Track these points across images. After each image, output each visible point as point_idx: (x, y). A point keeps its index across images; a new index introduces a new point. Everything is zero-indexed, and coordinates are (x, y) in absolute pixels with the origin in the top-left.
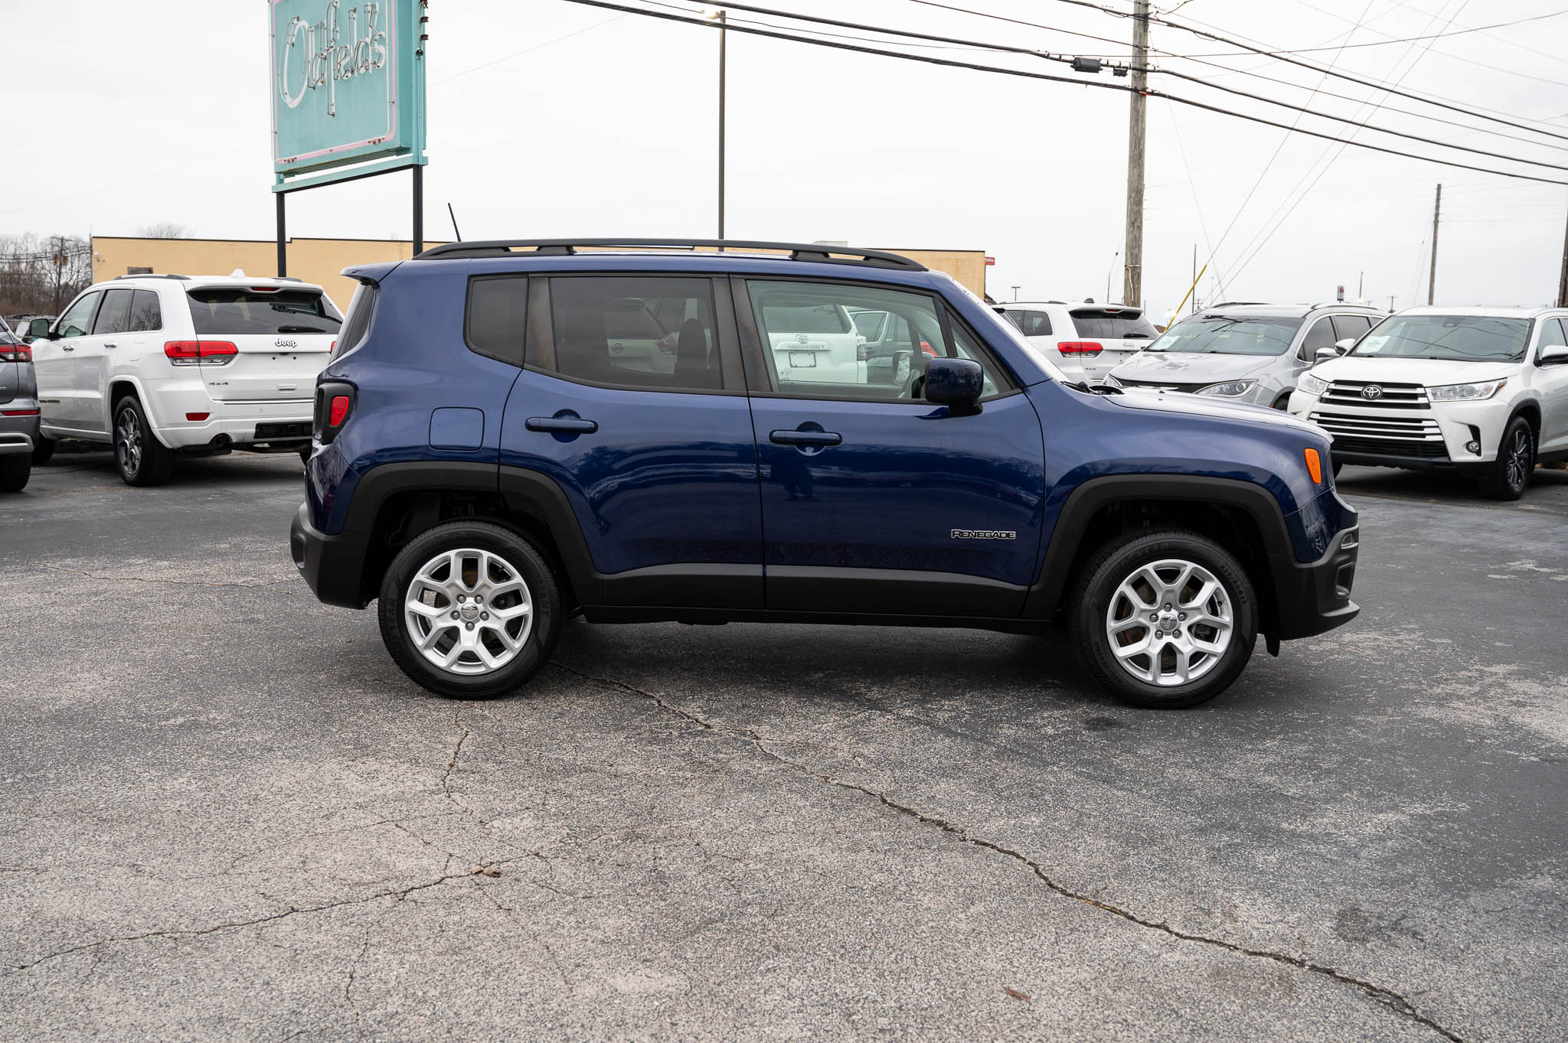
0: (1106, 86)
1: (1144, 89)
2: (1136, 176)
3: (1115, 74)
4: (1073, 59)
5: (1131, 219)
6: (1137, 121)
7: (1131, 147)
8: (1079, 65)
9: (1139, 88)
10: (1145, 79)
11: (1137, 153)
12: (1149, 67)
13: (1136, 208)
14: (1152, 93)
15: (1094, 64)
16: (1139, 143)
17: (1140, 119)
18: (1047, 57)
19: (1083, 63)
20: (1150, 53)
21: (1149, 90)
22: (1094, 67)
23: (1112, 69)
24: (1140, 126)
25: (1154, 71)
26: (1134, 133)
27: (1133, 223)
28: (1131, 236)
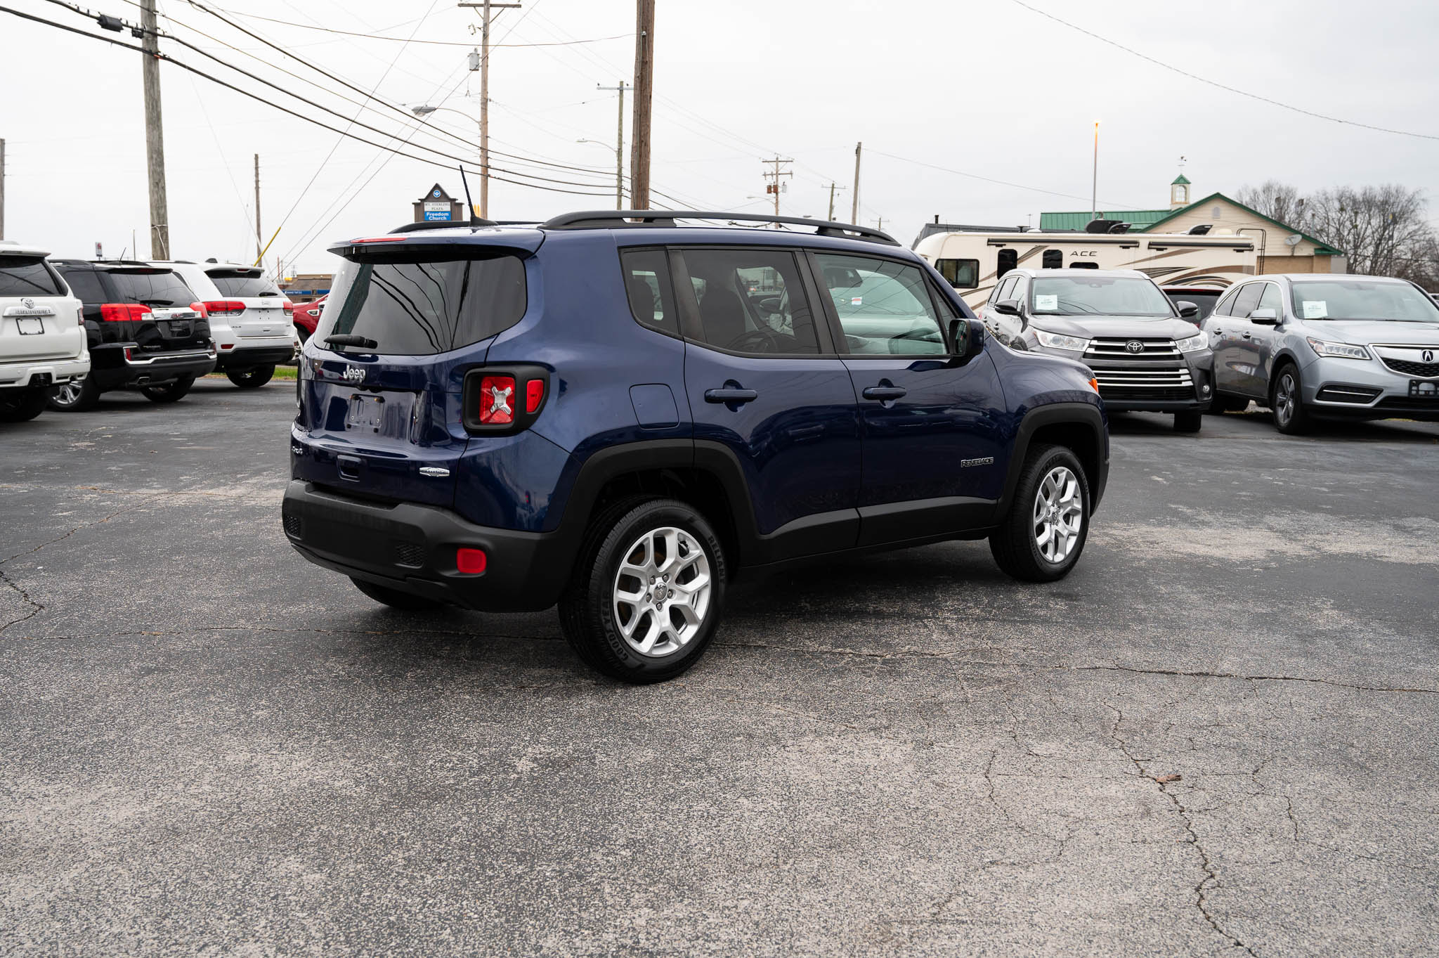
0: (127, 46)
1: (157, 52)
2: (156, 137)
3: (133, 35)
4: (99, 15)
5: (154, 179)
6: (153, 83)
7: (147, 108)
8: (104, 22)
9: (153, 51)
10: (156, 42)
11: (155, 115)
12: (159, 32)
13: (158, 169)
14: (164, 58)
15: (116, 23)
16: (157, 106)
17: (155, 81)
18: (77, 11)
19: (109, 21)
20: (159, 18)
21: (161, 54)
22: (114, 25)
23: (130, 30)
24: (156, 88)
25: (164, 36)
26: (150, 95)
27: (157, 183)
28: (156, 197)
